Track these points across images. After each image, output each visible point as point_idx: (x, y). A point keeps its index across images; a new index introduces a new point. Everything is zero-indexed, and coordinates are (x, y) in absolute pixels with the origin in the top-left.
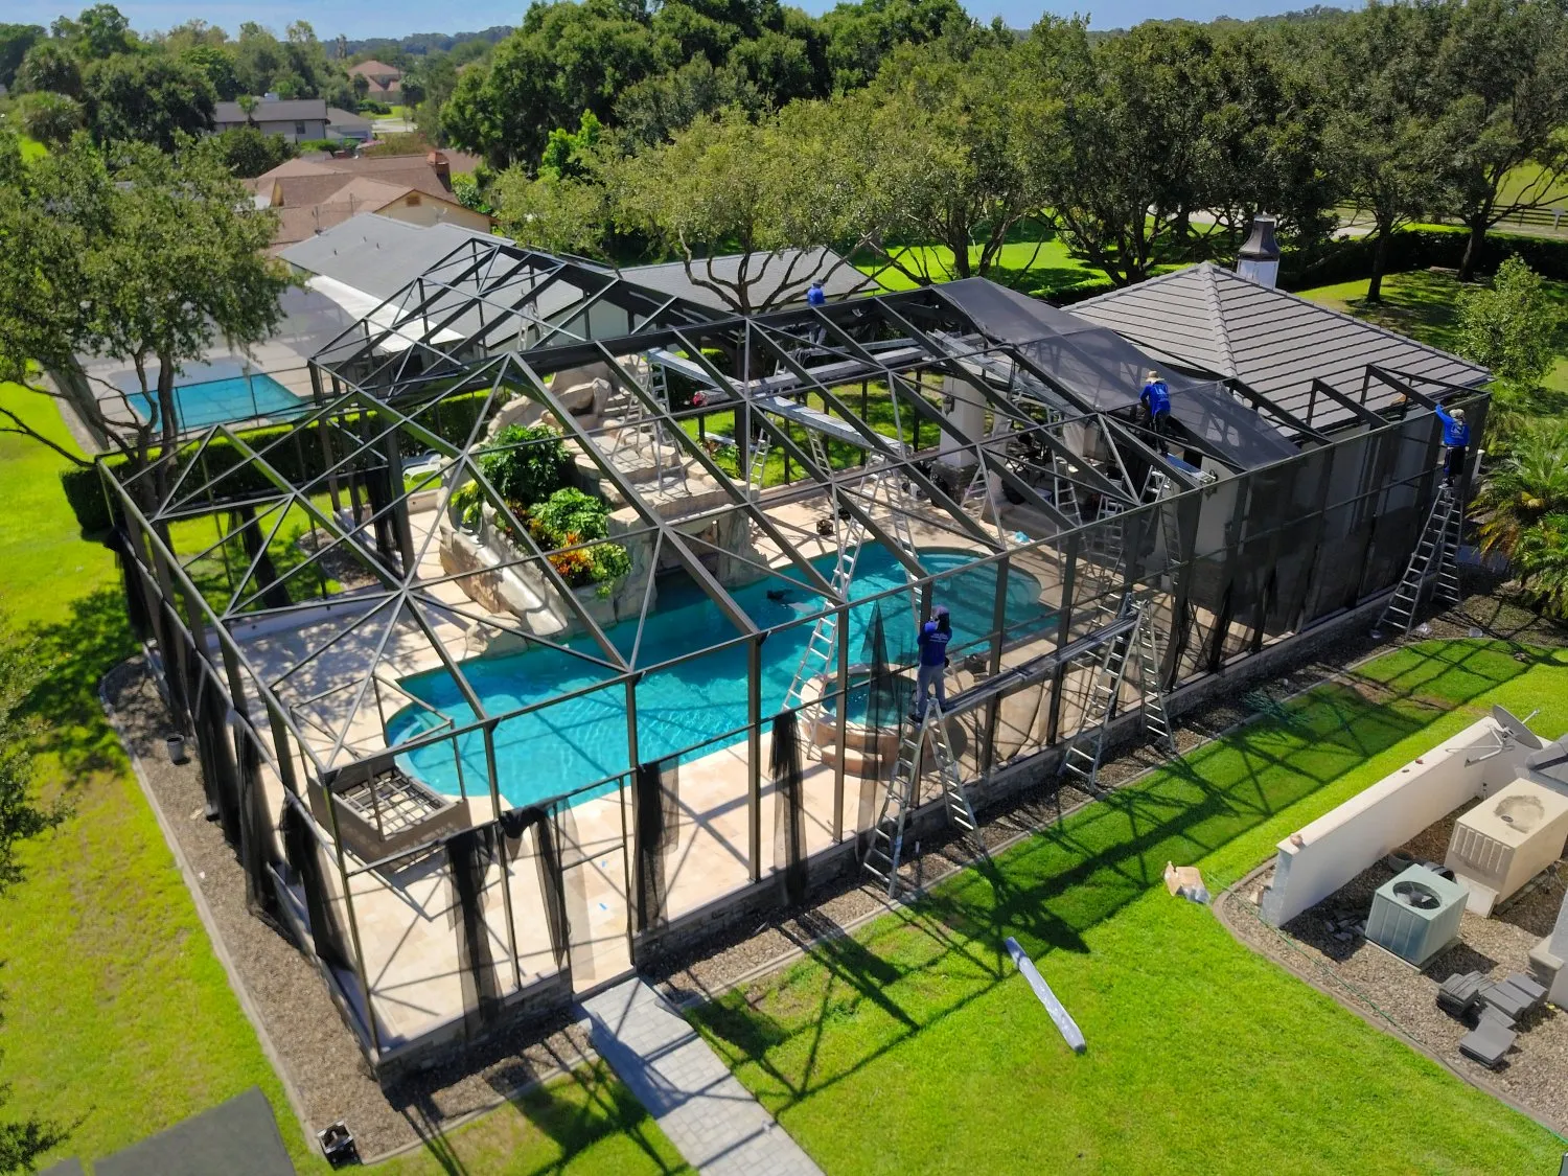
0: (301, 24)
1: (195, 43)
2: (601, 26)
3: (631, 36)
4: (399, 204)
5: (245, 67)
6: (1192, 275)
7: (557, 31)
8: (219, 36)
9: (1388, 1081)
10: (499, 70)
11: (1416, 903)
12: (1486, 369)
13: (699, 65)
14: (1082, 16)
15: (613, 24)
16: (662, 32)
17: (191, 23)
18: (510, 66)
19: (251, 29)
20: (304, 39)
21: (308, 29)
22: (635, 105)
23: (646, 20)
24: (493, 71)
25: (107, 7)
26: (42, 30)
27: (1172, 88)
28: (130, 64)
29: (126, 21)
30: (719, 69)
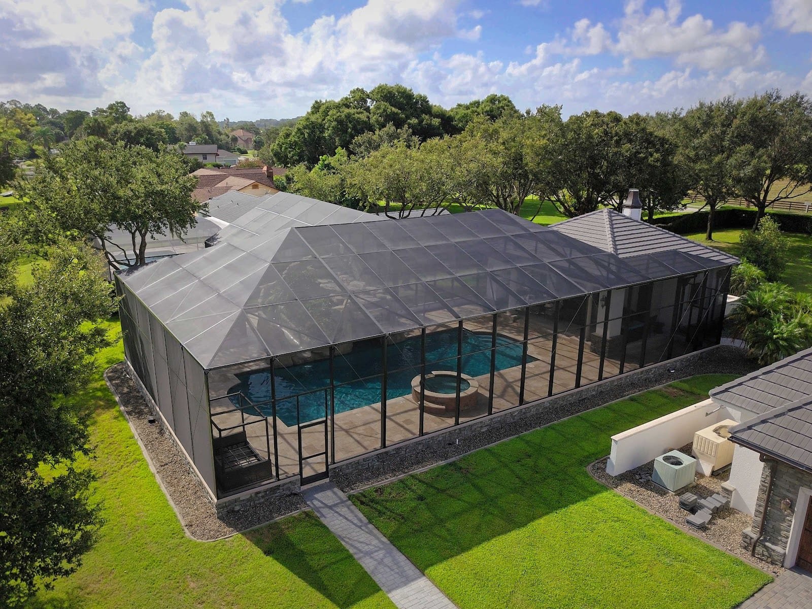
0: (208, 113)
1: (158, 120)
2: (347, 111)
3: (360, 116)
4: (249, 187)
5: (180, 131)
6: (600, 214)
7: (326, 113)
8: (169, 117)
9: (653, 531)
10: (299, 129)
11: (672, 464)
12: (737, 258)
13: (390, 128)
14: (559, 106)
15: (352, 111)
16: (374, 114)
17: (157, 111)
18: (304, 128)
19: (185, 114)
20: (209, 119)
21: (211, 114)
22: (360, 146)
23: (368, 109)
24: (296, 130)
25: (121, 103)
26: (88, 113)
27: (601, 136)
28: (131, 127)
29: (129, 109)
30: (399, 130)
